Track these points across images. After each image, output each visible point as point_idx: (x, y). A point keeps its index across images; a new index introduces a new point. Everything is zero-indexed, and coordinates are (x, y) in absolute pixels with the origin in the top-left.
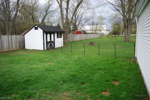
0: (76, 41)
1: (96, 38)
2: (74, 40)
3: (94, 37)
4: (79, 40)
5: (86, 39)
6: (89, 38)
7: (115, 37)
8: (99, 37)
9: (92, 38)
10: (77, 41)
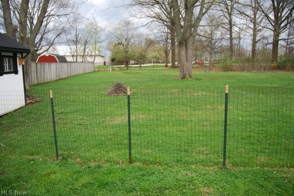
0: (48, 82)
1: (88, 72)
2: (43, 79)
3: (84, 71)
4: (55, 79)
5: (69, 75)
6: (76, 73)
7: (127, 69)
8: (92, 70)
9: (81, 72)
10: (50, 82)
